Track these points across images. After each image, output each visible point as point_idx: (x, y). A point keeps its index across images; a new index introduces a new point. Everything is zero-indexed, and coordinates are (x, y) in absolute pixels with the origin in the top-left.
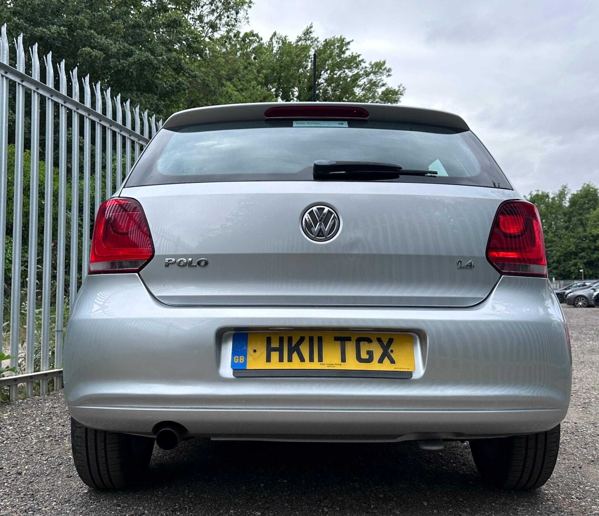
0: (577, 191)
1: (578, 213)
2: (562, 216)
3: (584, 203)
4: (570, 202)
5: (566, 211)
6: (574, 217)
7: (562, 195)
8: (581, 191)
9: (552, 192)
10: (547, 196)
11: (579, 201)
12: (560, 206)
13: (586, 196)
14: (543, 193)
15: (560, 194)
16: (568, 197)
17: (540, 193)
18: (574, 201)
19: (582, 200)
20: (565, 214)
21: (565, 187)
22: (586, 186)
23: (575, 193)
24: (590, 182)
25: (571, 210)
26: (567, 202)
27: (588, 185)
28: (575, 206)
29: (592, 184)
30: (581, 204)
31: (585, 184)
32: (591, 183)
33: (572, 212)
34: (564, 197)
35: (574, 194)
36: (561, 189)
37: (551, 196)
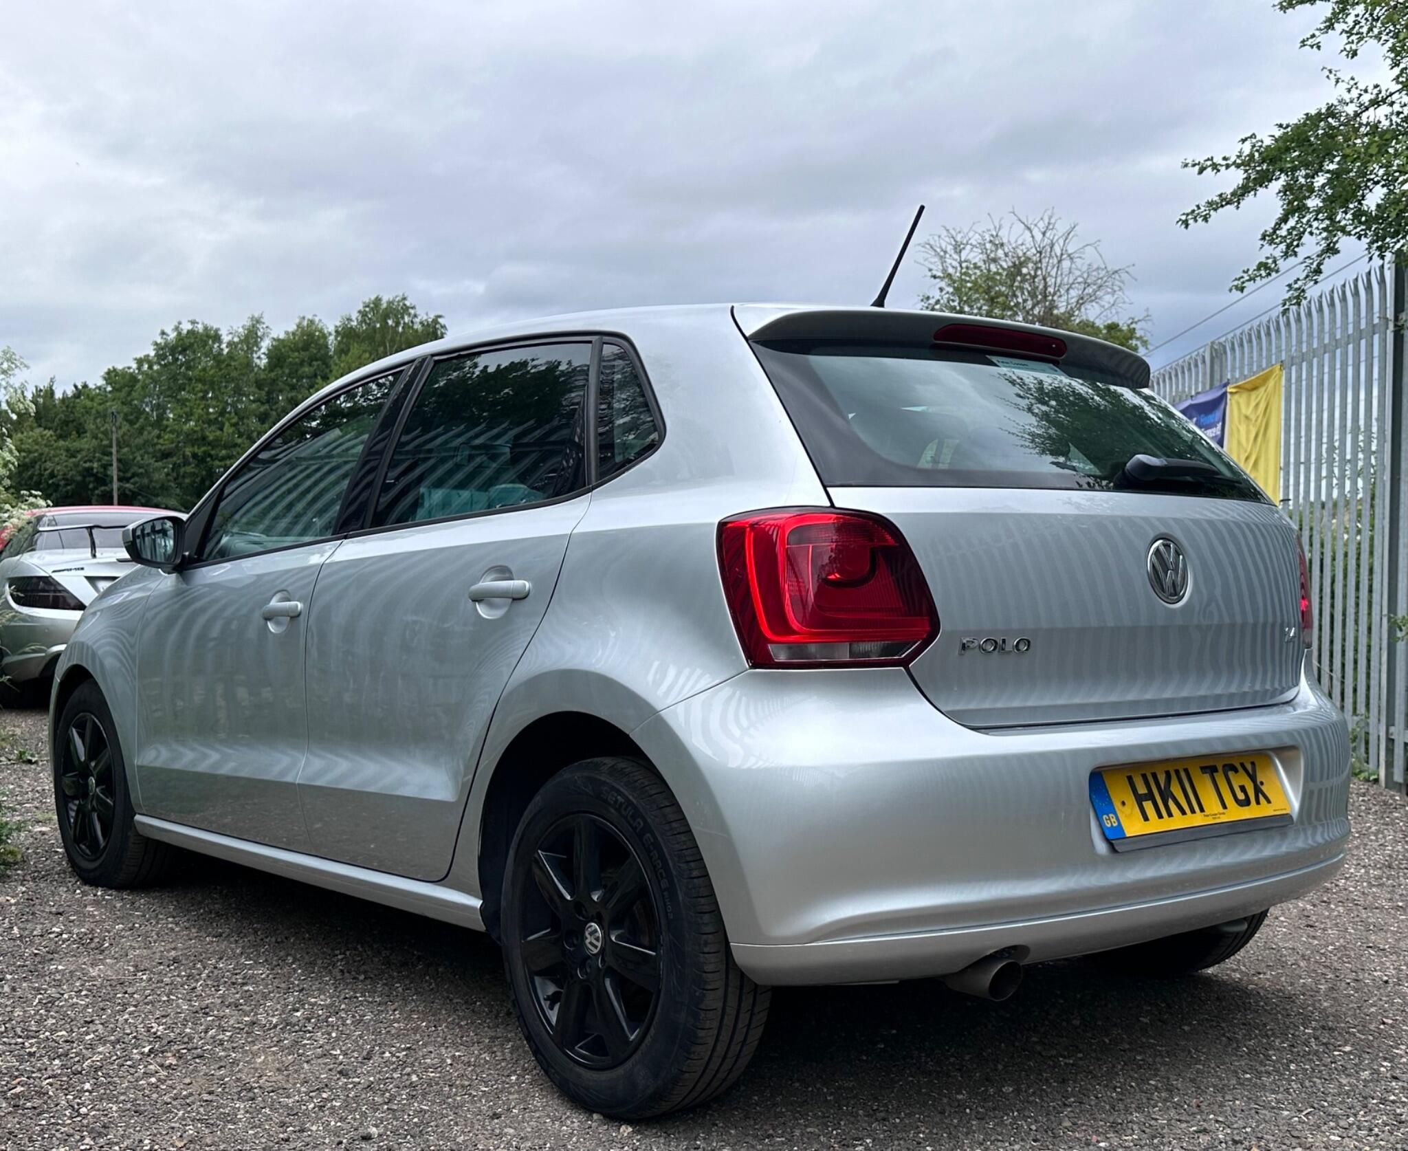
0: (287, 333)
1: (289, 385)
2: (253, 389)
3: (302, 363)
4: (270, 355)
5: (263, 376)
6: (281, 391)
7: (251, 337)
8: (294, 334)
9: (230, 327)
10: (217, 338)
11: (289, 357)
12: (249, 364)
13: (306, 348)
14: (206, 328)
15: (247, 337)
16: (265, 344)
17: (200, 328)
18: (278, 355)
19: (296, 354)
20: (259, 385)
21: (258, 321)
22: (305, 323)
23: (282, 336)
24: (315, 315)
25: (272, 375)
26: (263, 356)
27: (312, 322)
28: (282, 367)
29: (320, 321)
30: (296, 364)
31: (304, 318)
32: (317, 320)
33: (274, 381)
34: (256, 344)
35: (278, 340)
36: (248, 323)
37: (226, 338)
